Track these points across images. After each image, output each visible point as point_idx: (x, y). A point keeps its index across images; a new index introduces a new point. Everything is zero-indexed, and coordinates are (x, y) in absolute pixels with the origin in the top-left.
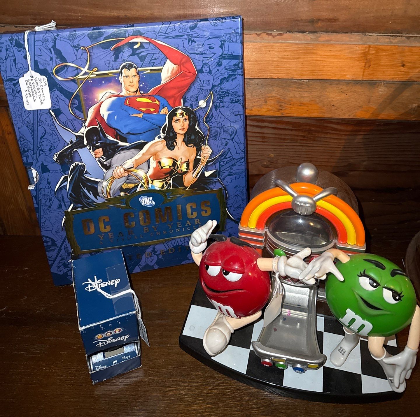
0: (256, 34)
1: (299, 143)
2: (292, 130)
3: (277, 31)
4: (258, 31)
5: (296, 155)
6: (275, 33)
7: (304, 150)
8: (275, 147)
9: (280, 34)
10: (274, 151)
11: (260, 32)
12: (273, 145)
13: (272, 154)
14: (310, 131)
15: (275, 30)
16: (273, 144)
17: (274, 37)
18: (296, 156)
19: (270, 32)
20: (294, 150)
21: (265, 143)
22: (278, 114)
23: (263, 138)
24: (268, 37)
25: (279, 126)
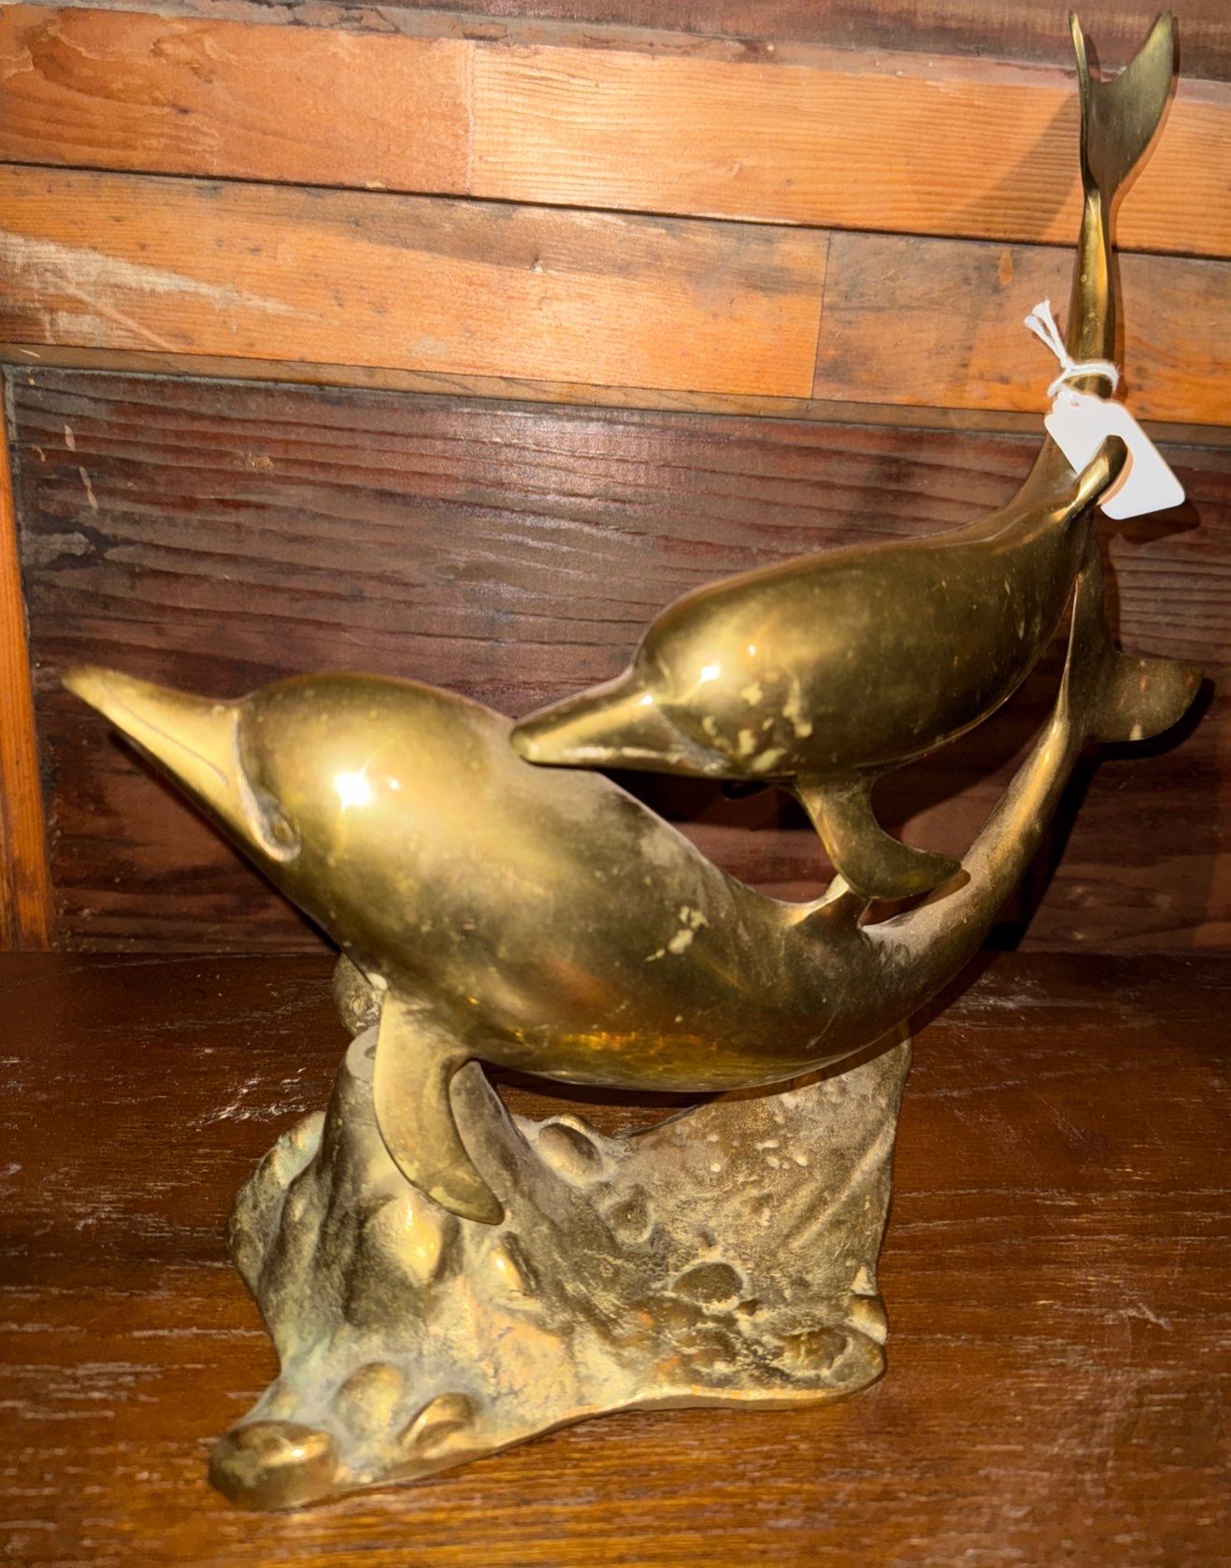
1: (1185, 562)
5: (1168, 619)
7: (1198, 597)
18: (1168, 624)
20: (1159, 596)
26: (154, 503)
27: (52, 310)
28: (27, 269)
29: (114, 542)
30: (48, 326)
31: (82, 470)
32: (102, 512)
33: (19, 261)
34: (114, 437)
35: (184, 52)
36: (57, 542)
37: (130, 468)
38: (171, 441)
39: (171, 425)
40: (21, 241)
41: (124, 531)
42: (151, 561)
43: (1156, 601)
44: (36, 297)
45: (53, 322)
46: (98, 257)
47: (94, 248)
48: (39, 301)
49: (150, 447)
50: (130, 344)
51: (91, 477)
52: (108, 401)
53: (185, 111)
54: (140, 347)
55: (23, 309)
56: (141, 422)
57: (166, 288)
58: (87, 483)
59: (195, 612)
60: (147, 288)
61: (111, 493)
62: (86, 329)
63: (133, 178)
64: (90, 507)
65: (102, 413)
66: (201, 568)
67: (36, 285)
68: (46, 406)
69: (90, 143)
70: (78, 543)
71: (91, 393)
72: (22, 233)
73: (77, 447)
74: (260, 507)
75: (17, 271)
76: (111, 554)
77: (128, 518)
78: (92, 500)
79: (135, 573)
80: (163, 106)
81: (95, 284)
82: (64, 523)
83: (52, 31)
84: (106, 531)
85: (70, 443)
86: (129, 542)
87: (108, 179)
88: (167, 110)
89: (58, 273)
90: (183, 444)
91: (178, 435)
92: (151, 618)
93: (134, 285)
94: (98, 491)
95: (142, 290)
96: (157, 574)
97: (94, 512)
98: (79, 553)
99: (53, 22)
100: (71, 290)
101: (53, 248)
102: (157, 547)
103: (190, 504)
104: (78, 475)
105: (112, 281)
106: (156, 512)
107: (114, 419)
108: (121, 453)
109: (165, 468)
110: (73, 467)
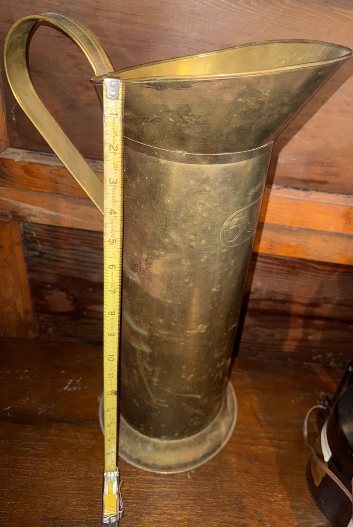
2: (278, 265)
14: (294, 268)
19: (270, 186)
22: (269, 252)
25: (267, 261)
27: (30, 216)
28: (24, 209)
29: (45, 254)
30: (29, 219)
32: (42, 248)
33: (22, 207)
34: (45, 235)
35: (57, 172)
36: (33, 253)
37: (48, 241)
39: (57, 234)
40: (23, 203)
41: (47, 252)
42: (53, 258)
46: (39, 208)
47: (38, 206)
48: (27, 214)
49: (53, 238)
50: (47, 223)
51: (39, 242)
52: (43, 229)
53: (57, 183)
55: (23, 215)
57: (55, 214)
59: (63, 268)
61: (44, 245)
62: (37, 220)
64: (39, 247)
65: (41, 230)
66: (64, 260)
67: (26, 212)
68: (29, 228)
70: (37, 253)
71: (39, 227)
73: (36, 236)
74: (77, 250)
75: (22, 209)
76: (45, 256)
77: (48, 250)
79: (50, 260)
81: (39, 212)
82: (34, 249)
84: (43, 252)
86: (48, 254)
87: (41, 194)
88: (53, 183)
89: (31, 210)
91: (58, 236)
92: (53, 268)
93: (47, 213)
94: (41, 244)
95: (49, 214)
96: (54, 260)
98: (38, 255)
99: (28, 165)
100: (34, 213)
101: (29, 205)
102: (54, 255)
103: (61, 248)
104: (37, 241)
105: (42, 212)
106: (54, 249)
107: (44, 232)
108: (46, 238)
109: (55, 241)
110: (35, 240)
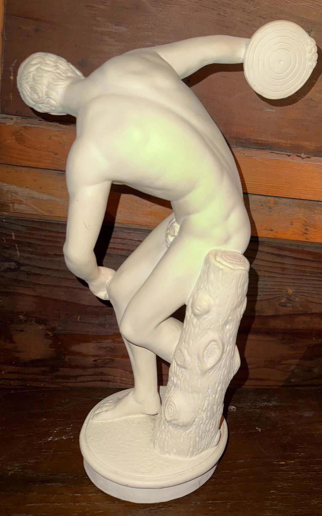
0: (287, 155)
3: (304, 154)
4: (287, 152)
5: (316, 292)
6: (303, 155)
8: (294, 281)
9: (308, 157)
10: (293, 285)
11: (290, 154)
12: (293, 279)
13: (291, 289)
15: (303, 154)
16: (293, 277)
17: (303, 158)
18: (316, 294)
19: (299, 155)
21: (286, 276)
23: (283, 269)
24: (298, 158)
26: (36, 254)
27: (13, 203)
28: (7, 192)
29: (23, 265)
30: (12, 207)
31: (16, 245)
32: (21, 256)
33: (5, 190)
34: (26, 236)
35: (57, 139)
36: (7, 265)
37: (30, 245)
38: (43, 238)
39: (44, 233)
40: (7, 185)
41: (26, 262)
42: (34, 271)
43: (312, 287)
44: (9, 199)
45: (13, 206)
46: (28, 190)
47: (27, 187)
48: (10, 200)
49: (37, 239)
50: (35, 213)
51: (18, 247)
52: (26, 226)
53: (56, 154)
54: (37, 214)
55: (5, 202)
56: (35, 232)
57: (46, 198)
58: (17, 248)
59: (45, 285)
60: (41, 198)
61: (24, 251)
62: (22, 208)
63: (40, 170)
64: (17, 255)
65: (24, 229)
66: (48, 273)
67: (9, 196)
68: (8, 227)
69: (29, 161)
70: (13, 265)
71: (21, 224)
72: (7, 183)
73: (15, 239)
75: (4, 192)
76: (22, 268)
77: (28, 258)
78: (18, 253)
79: (28, 274)
80: (50, 152)
81: (26, 197)
82: (9, 259)
83: (21, 132)
84: (21, 262)
85: (14, 238)
86: (28, 265)
87: (33, 170)
88: (51, 153)
89: (16, 193)
90: (46, 239)
91: (45, 236)
92: (32, 287)
93: (37, 198)
95: (39, 199)
96: (35, 274)
97: (18, 256)
98: (13, 268)
99: (22, 130)
100: (19, 198)
101: (15, 187)
102: (35, 267)
103: (47, 255)
104: (15, 246)
105: (31, 196)
106: (36, 257)
107: (27, 231)
108: (28, 241)
109: (40, 245)
110: (13, 244)
